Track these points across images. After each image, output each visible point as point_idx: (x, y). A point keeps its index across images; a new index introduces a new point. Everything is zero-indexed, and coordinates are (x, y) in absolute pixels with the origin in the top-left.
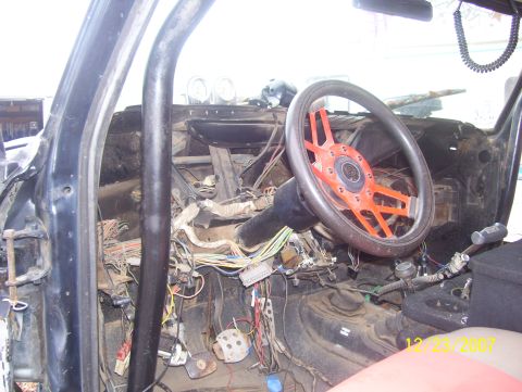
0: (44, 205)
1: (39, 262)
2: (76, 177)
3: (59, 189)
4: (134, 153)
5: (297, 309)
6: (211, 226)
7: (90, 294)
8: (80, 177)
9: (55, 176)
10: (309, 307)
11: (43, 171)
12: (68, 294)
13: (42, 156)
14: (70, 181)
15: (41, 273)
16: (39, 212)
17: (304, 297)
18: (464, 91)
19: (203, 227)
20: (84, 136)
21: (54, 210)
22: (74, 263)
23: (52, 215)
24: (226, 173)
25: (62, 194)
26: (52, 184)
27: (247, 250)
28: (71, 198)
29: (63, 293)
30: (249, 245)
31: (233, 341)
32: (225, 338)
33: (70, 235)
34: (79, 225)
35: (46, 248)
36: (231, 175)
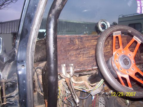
7: (31, 101)
14: (24, 63)
15: (15, 94)
19: (76, 76)
30: (92, 83)
33: (24, 81)
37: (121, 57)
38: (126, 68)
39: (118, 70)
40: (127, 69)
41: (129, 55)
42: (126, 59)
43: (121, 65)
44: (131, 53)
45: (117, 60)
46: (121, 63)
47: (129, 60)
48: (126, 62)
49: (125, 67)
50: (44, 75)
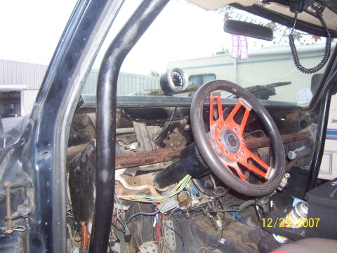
0: (30, 165)
1: (26, 202)
2: (52, 146)
3: (41, 153)
4: (85, 127)
5: (189, 226)
6: (137, 175)
7: (61, 223)
8: (55, 145)
9: (38, 146)
10: (197, 225)
11: (29, 142)
12: (46, 223)
13: (29, 132)
14: (48, 148)
15: (28, 210)
16: (25, 168)
17: (193, 218)
18: (289, 83)
19: (131, 176)
20: (58, 119)
21: (37, 168)
22: (51, 202)
23: (36, 171)
24: (144, 139)
25: (43, 157)
26: (36, 151)
27: (160, 190)
28: (49, 160)
29: (43, 223)
30: (162, 187)
31: (150, 249)
32: (145, 248)
33: (48, 184)
34: (54, 177)
35: (31, 193)
36: (147, 140)
37: (224, 133)
38: (234, 150)
39: (221, 155)
40: (235, 152)
41: (234, 130)
42: (231, 136)
43: (226, 146)
44: (237, 126)
45: (219, 137)
46: (225, 144)
47: (236, 138)
48: (233, 141)
49: (232, 148)
50: (79, 173)
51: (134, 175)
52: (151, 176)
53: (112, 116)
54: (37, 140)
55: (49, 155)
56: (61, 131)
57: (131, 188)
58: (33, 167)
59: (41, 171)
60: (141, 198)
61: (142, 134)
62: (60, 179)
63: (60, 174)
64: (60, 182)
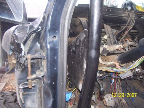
0: (44, 44)
1: (41, 68)
2: (59, 32)
3: (51, 37)
6: (107, 55)
7: (63, 83)
8: (60, 31)
9: (49, 31)
11: (44, 29)
12: (53, 83)
13: (44, 22)
14: (56, 33)
15: (42, 74)
16: (41, 47)
17: (131, 81)
19: (104, 56)
20: (63, 13)
21: (49, 46)
22: (57, 70)
23: (47, 49)
25: (53, 40)
26: (48, 35)
28: (56, 41)
29: (51, 83)
31: (110, 98)
32: (107, 97)
33: (55, 57)
34: (59, 53)
35: (44, 63)
50: (74, 52)
51: (105, 56)
52: (116, 57)
53: (101, 12)
54: (49, 27)
55: (57, 38)
56: (65, 22)
57: (104, 63)
58: (46, 46)
59: (51, 48)
60: (109, 69)
61: (109, 32)
62: (63, 55)
63: (63, 51)
64: (63, 57)
